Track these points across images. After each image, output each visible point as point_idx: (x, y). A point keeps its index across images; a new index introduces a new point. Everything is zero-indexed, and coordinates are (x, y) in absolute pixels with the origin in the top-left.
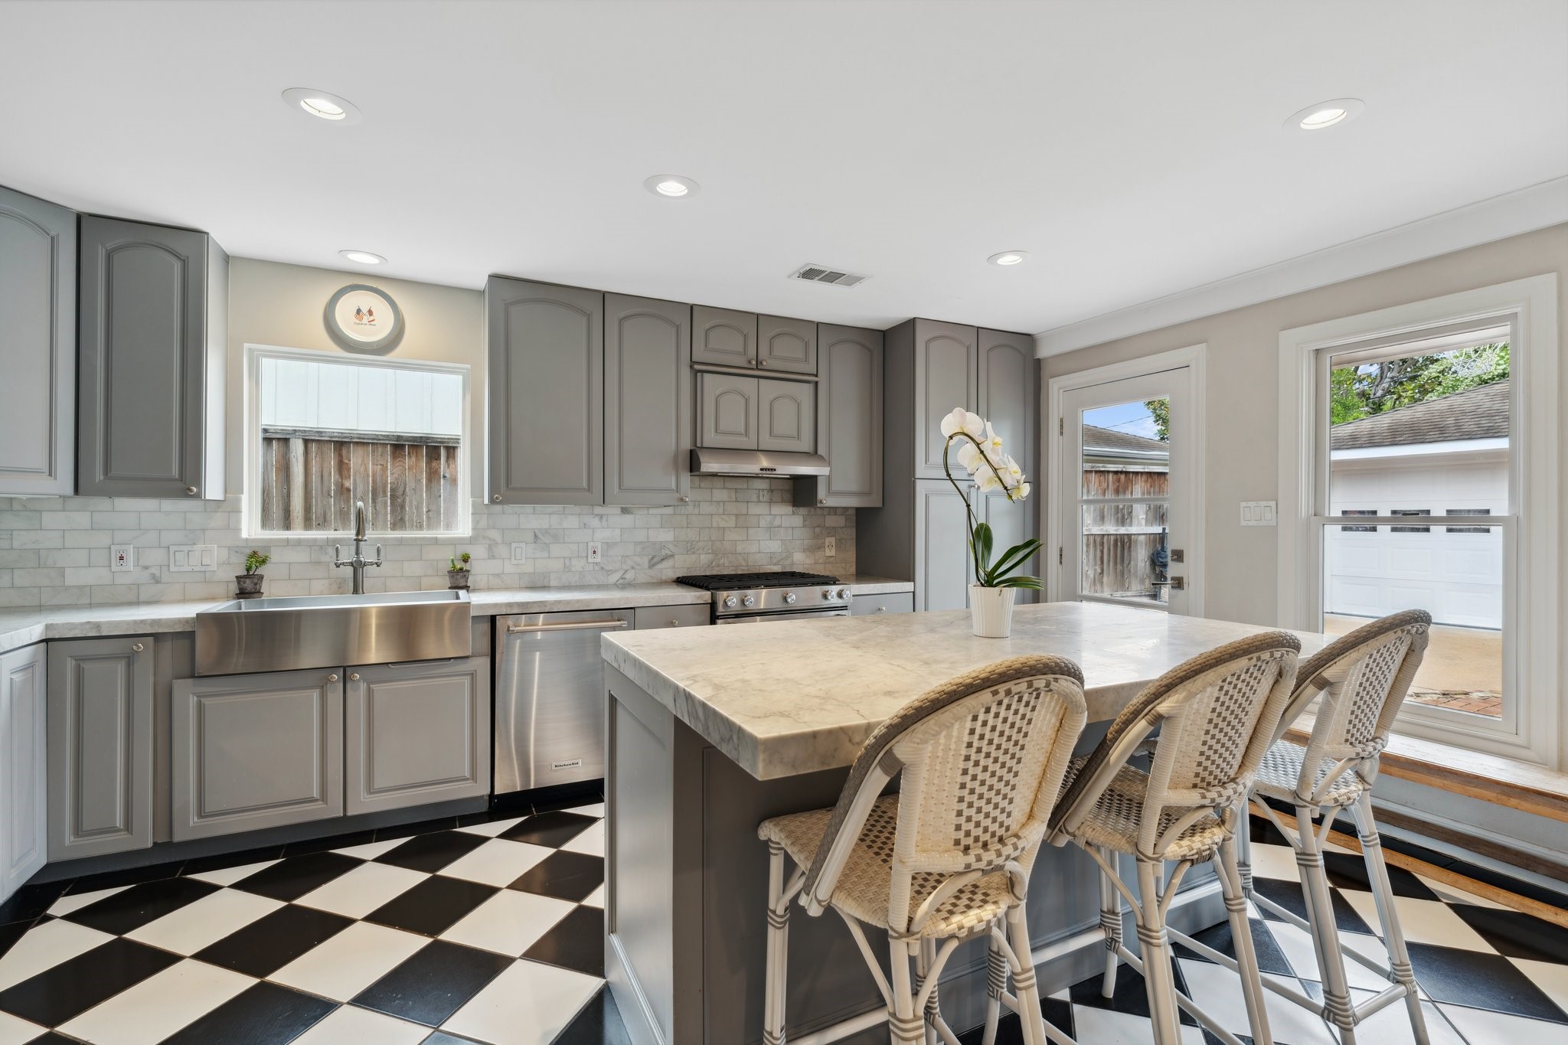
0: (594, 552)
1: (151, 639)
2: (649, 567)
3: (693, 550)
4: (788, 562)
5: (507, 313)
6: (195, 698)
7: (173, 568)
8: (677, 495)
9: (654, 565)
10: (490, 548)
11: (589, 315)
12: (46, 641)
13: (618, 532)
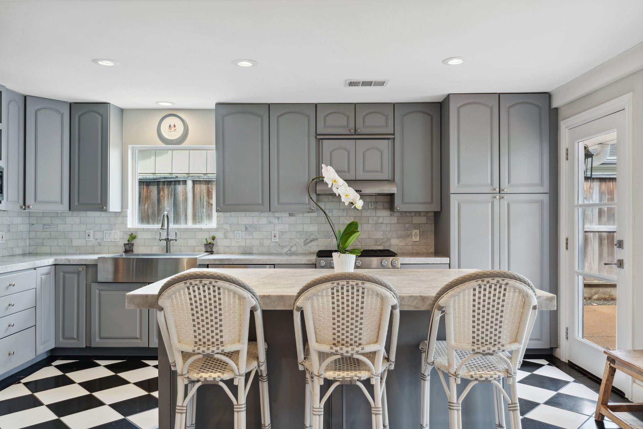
0: (275, 236)
1: (85, 266)
2: (304, 245)
3: (328, 236)
4: (387, 244)
5: (223, 120)
6: (98, 291)
7: (105, 240)
8: (309, 206)
9: (307, 244)
10: (225, 233)
11: (262, 116)
12: (55, 265)
13: (287, 226)
